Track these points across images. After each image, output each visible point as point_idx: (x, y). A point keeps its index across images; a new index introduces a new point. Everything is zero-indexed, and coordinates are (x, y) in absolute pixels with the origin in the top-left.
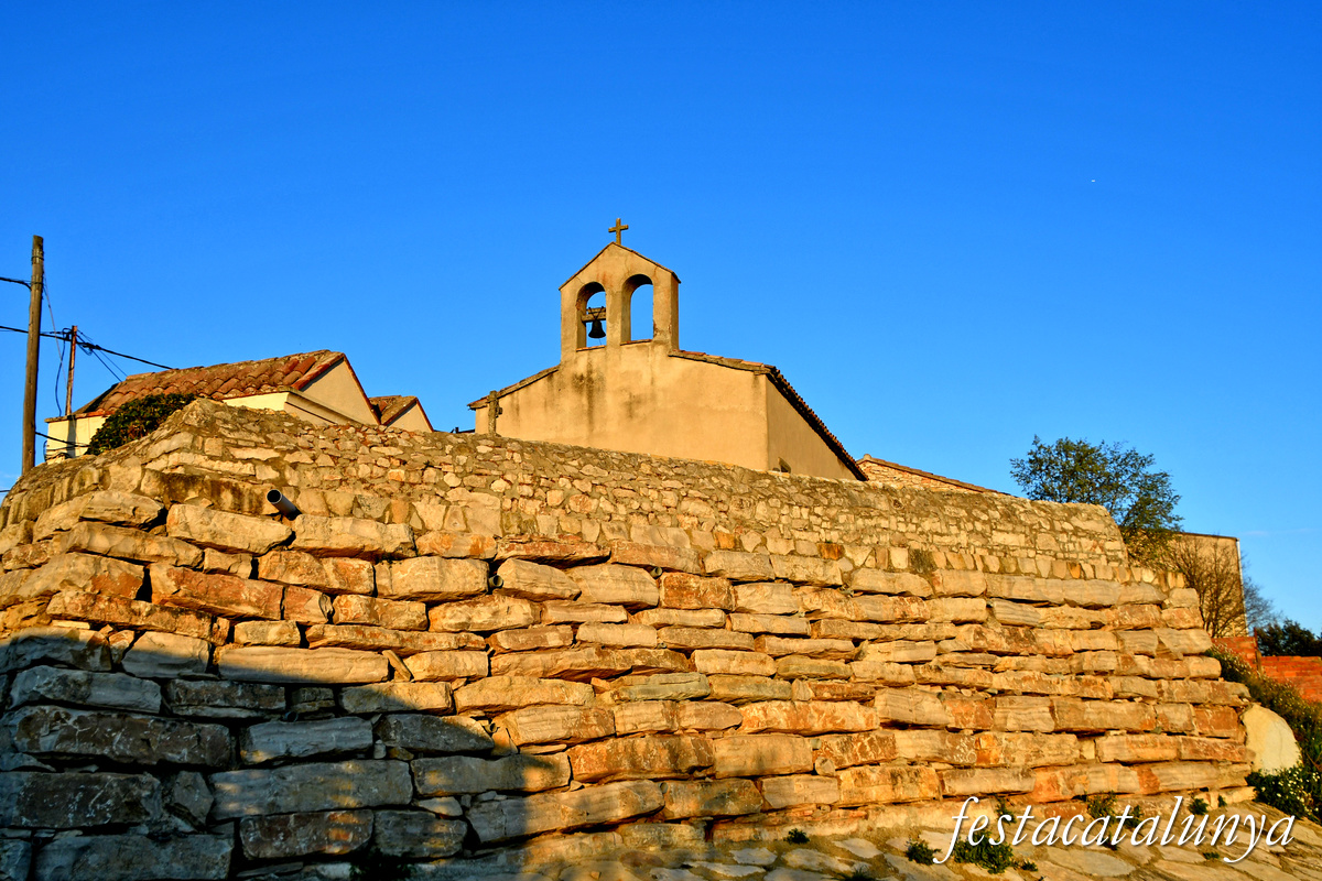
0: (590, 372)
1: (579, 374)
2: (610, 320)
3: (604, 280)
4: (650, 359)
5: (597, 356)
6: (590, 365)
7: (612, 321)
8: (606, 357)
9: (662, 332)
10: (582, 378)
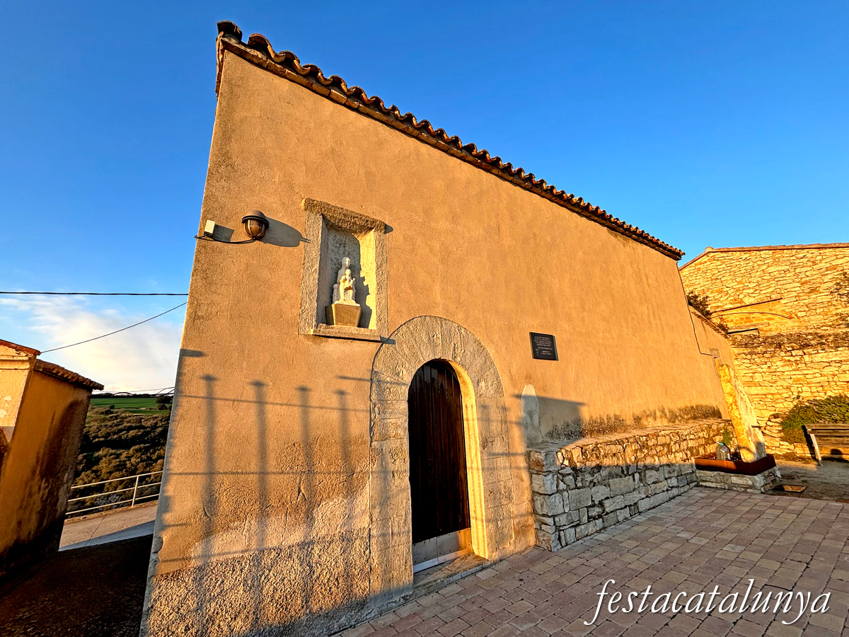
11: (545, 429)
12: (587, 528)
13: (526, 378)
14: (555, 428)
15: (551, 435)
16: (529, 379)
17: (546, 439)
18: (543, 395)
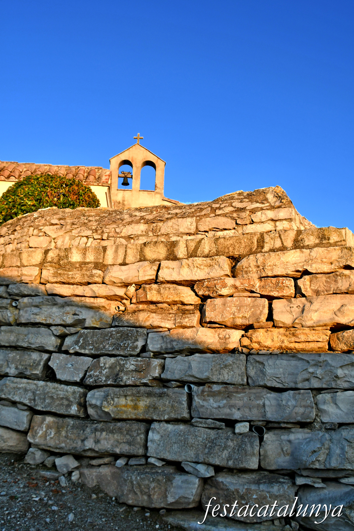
0: (124, 201)
1: (118, 201)
2: (134, 179)
3: (132, 160)
4: (153, 200)
5: (127, 194)
6: (124, 197)
7: (136, 179)
8: (132, 195)
9: (160, 188)
10: (119, 203)
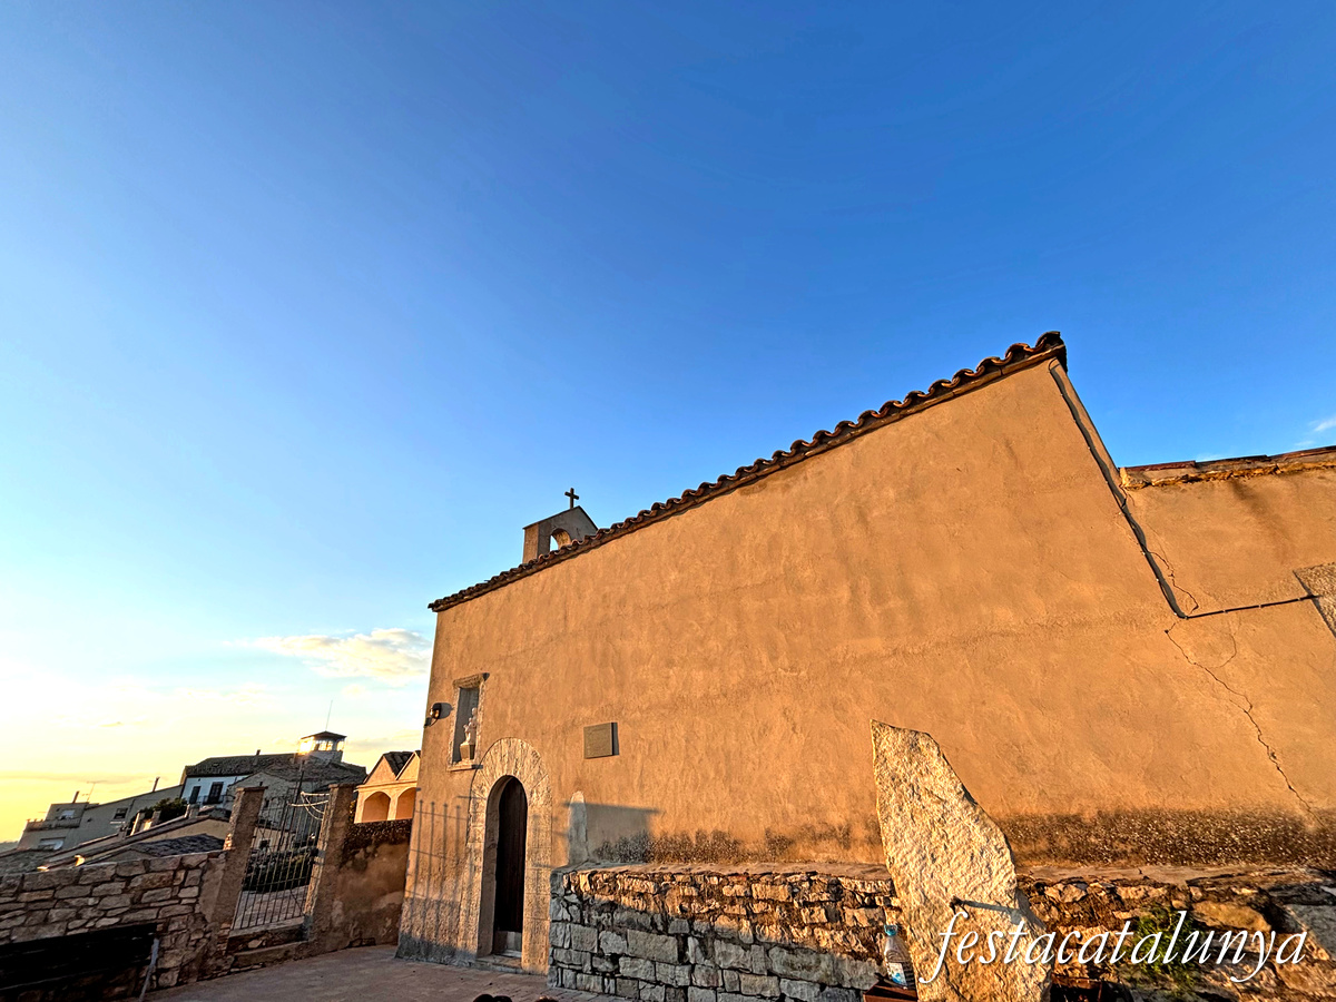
11: (593, 845)
12: (589, 981)
13: (576, 783)
14: (606, 845)
15: (599, 853)
16: (579, 784)
17: (592, 857)
18: (594, 801)
